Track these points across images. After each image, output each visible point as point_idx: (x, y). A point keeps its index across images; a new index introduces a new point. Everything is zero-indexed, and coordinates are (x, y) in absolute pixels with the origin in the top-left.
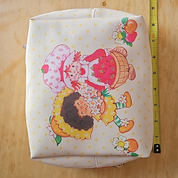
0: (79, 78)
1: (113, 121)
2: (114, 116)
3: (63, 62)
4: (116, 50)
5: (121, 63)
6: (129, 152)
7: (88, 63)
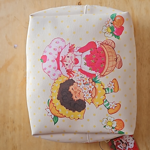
0: (73, 67)
1: (103, 104)
2: (103, 100)
3: (59, 53)
4: (105, 43)
5: (110, 54)
6: (117, 130)
7: (81, 53)
